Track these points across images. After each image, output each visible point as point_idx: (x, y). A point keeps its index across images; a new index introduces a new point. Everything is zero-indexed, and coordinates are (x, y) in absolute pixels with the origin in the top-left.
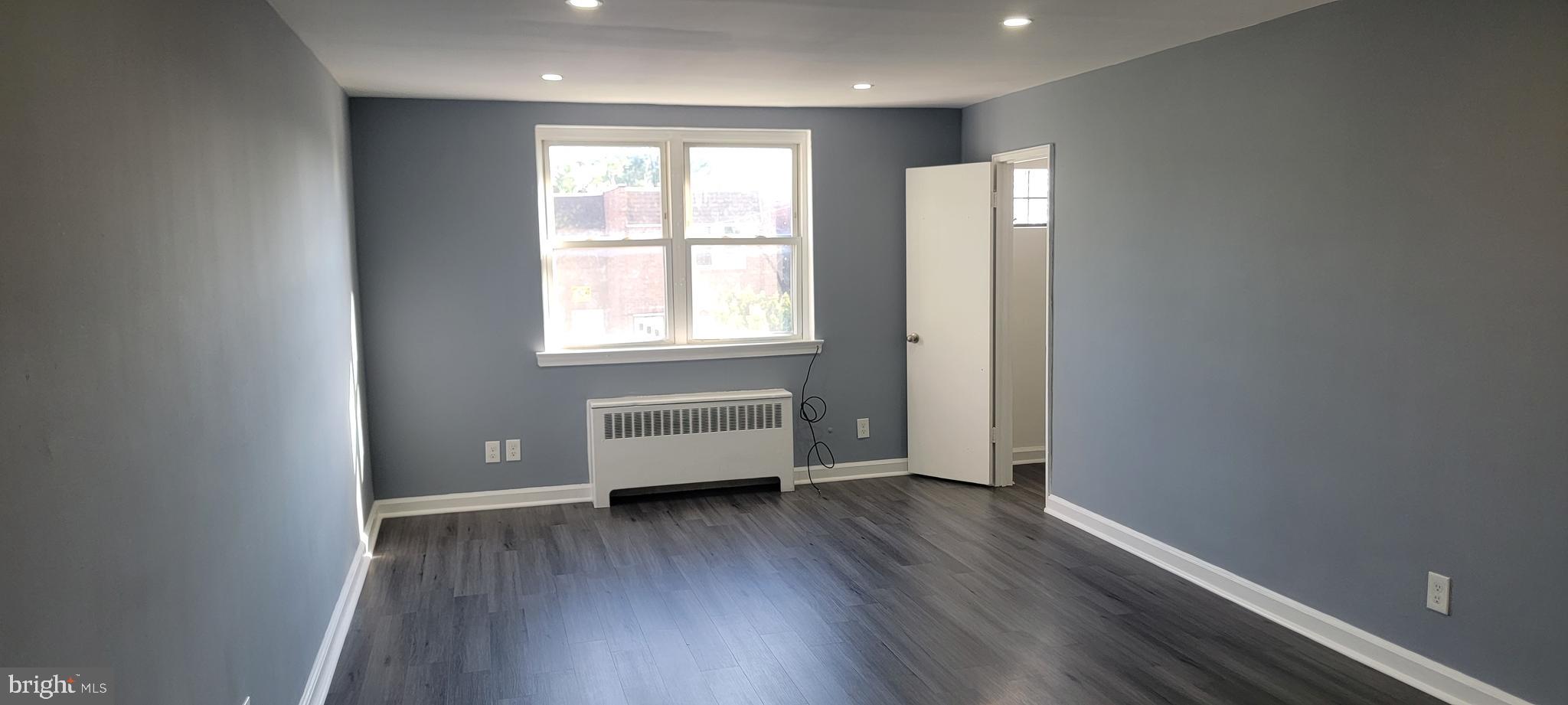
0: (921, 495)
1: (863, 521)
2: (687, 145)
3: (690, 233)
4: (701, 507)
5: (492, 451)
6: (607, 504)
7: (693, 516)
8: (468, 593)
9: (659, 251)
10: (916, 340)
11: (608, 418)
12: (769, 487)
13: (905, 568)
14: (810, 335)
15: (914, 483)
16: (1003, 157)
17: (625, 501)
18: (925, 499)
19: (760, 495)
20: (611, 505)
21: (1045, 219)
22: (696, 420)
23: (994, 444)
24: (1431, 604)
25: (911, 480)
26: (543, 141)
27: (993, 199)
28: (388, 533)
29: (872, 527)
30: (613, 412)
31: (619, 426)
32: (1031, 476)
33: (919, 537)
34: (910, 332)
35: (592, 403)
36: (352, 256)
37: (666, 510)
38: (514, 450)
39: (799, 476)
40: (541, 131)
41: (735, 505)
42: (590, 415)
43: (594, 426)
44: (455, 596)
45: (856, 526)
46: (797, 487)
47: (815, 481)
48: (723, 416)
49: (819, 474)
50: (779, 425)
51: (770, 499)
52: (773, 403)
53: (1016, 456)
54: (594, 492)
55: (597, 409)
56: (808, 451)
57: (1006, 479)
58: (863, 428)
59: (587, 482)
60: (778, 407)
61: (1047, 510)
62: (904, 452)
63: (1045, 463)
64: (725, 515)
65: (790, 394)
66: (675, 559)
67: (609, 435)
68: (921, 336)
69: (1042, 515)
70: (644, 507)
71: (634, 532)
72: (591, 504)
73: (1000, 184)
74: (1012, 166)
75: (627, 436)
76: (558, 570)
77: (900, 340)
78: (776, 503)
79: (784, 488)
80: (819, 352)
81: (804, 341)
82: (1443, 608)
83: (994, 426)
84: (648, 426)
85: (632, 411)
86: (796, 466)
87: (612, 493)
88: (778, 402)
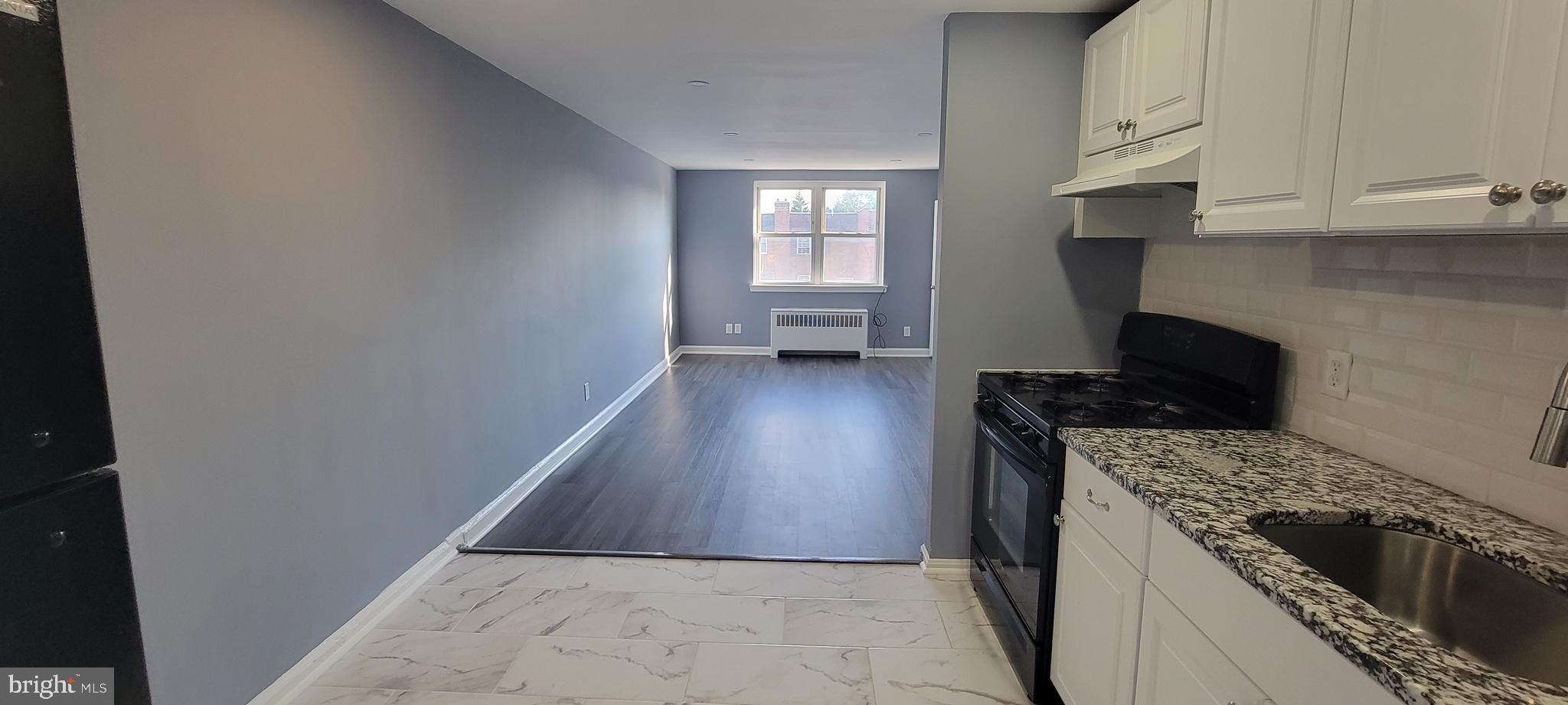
2: (824, 189)
3: (824, 231)
4: (818, 363)
5: (728, 330)
6: (776, 356)
7: (812, 367)
9: (809, 239)
11: (779, 316)
12: (854, 356)
14: (881, 284)
17: (784, 356)
20: (778, 357)
22: (819, 320)
26: (757, 188)
28: (683, 359)
30: (781, 314)
31: (783, 321)
35: (772, 310)
38: (739, 330)
39: (870, 353)
40: (757, 183)
42: (771, 314)
43: (773, 320)
46: (868, 357)
47: (876, 356)
49: (880, 352)
50: (860, 326)
51: (853, 362)
54: (771, 351)
55: (775, 312)
56: (873, 343)
58: (907, 331)
59: (770, 346)
60: (861, 317)
64: (826, 366)
65: (868, 311)
70: (792, 359)
71: (780, 370)
72: (769, 356)
75: (792, 326)
78: (858, 362)
79: (862, 357)
81: (878, 286)
84: (806, 322)
85: (790, 314)
86: (868, 347)
87: (779, 351)
88: (860, 315)
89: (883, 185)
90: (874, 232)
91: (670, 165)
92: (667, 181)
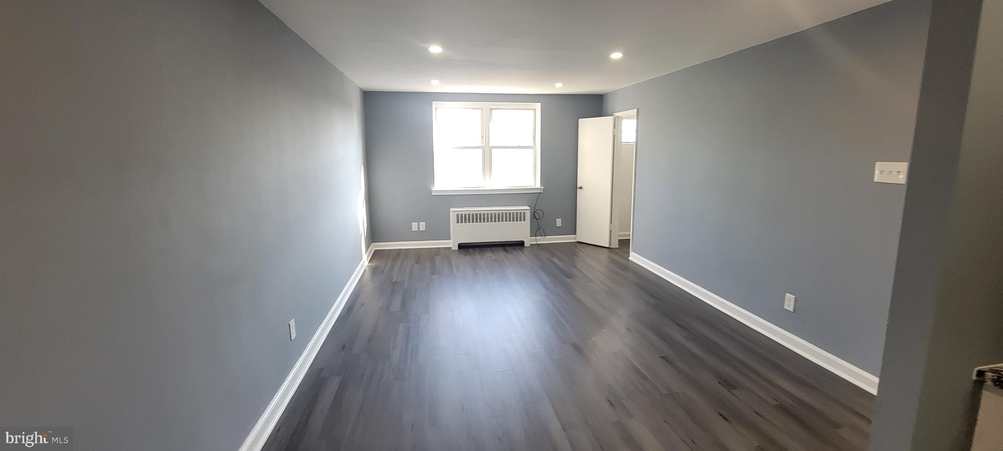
0: (580, 250)
1: (555, 260)
2: (491, 109)
3: (492, 144)
4: (492, 251)
5: (415, 226)
6: (457, 248)
7: (489, 254)
8: (398, 280)
9: (481, 150)
10: (581, 188)
11: (458, 215)
12: (521, 244)
13: (568, 280)
14: (538, 185)
15: (578, 245)
16: (617, 114)
17: (462, 246)
18: (583, 252)
19: (516, 247)
20: (459, 249)
21: (634, 140)
23: (611, 231)
24: (786, 307)
25: (577, 244)
26: (436, 108)
27: (614, 132)
28: (377, 255)
29: (558, 262)
30: (460, 213)
31: (462, 219)
32: (625, 244)
33: (576, 268)
34: (579, 185)
35: (452, 209)
36: (363, 152)
37: (479, 251)
38: (423, 226)
39: (532, 240)
40: (435, 104)
41: (506, 251)
42: (451, 213)
43: (453, 218)
44: (393, 281)
45: (552, 262)
46: (531, 245)
47: (538, 243)
48: (502, 216)
49: (541, 240)
50: (524, 220)
51: (520, 249)
52: (523, 212)
53: (620, 236)
54: (452, 244)
55: (454, 211)
56: (536, 231)
57: (615, 245)
58: (559, 222)
59: (450, 240)
60: (524, 213)
61: (630, 258)
62: (574, 232)
63: (630, 239)
64: (501, 254)
65: (529, 208)
66: (478, 271)
67: (458, 222)
68: (583, 187)
69: (629, 260)
70: (471, 250)
71: (465, 260)
72: (451, 248)
73: (616, 125)
74: (622, 118)
75: (465, 223)
76: (433, 274)
77: (574, 188)
79: (526, 245)
80: (542, 192)
81: (536, 187)
82: (791, 309)
83: (611, 223)
85: (467, 213)
86: (531, 237)
87: (459, 244)
88: (524, 211)
89: (538, 106)
90: (531, 144)
91: (358, 86)
92: (356, 101)
